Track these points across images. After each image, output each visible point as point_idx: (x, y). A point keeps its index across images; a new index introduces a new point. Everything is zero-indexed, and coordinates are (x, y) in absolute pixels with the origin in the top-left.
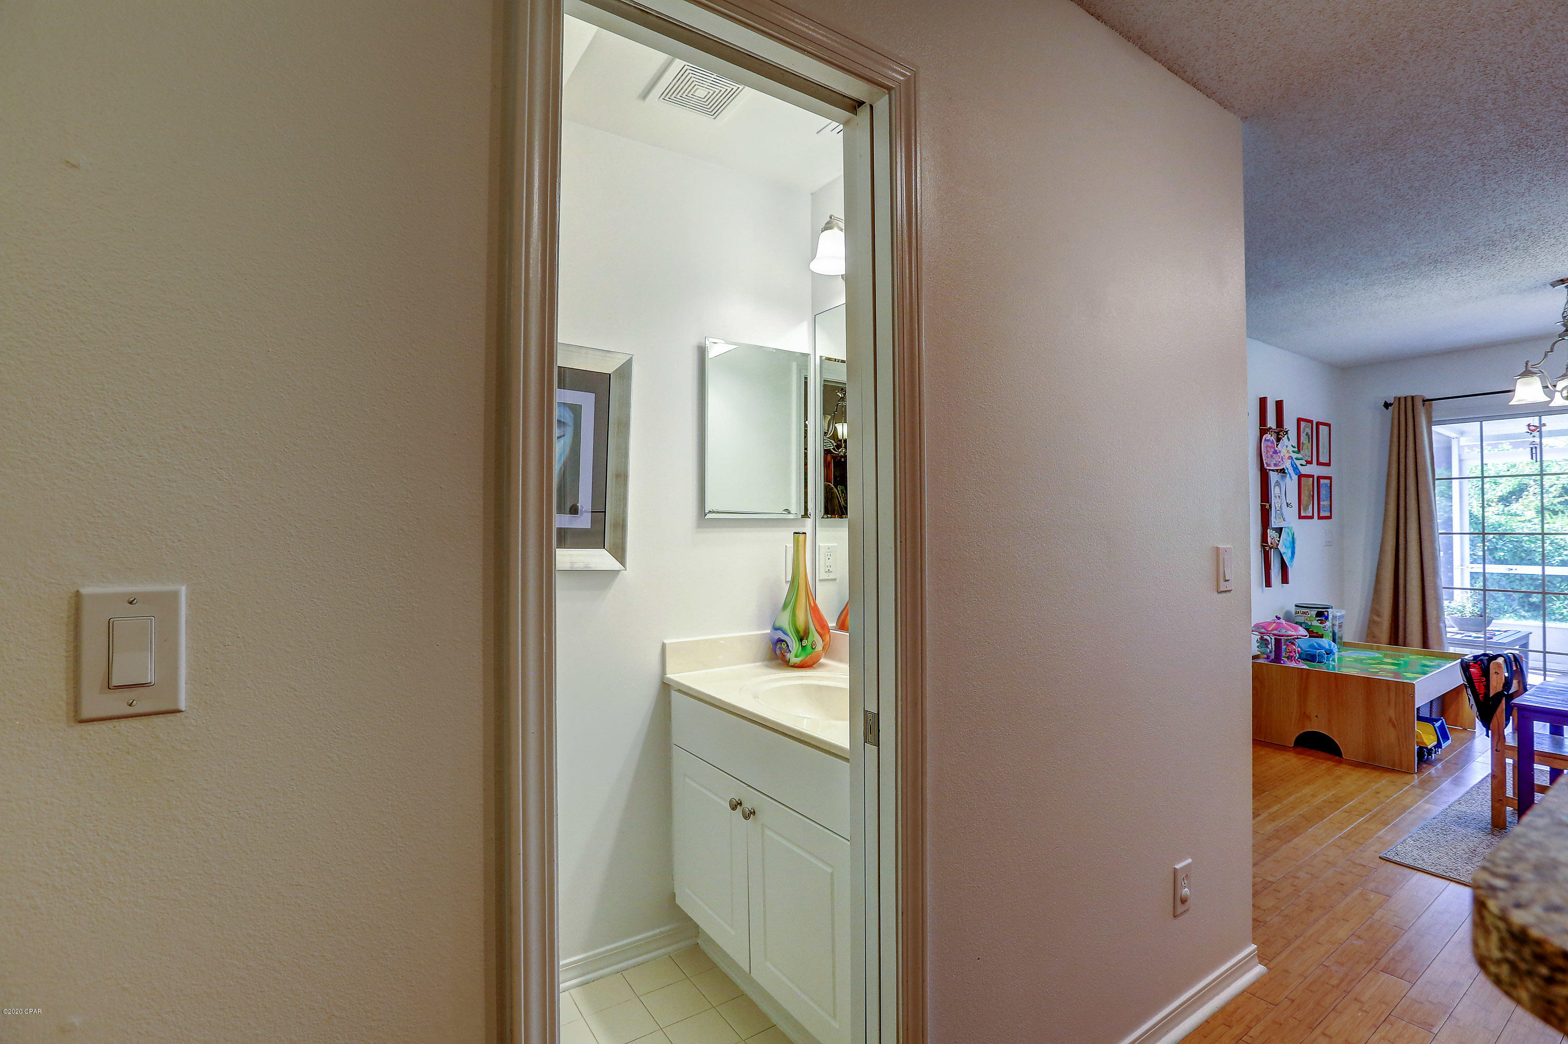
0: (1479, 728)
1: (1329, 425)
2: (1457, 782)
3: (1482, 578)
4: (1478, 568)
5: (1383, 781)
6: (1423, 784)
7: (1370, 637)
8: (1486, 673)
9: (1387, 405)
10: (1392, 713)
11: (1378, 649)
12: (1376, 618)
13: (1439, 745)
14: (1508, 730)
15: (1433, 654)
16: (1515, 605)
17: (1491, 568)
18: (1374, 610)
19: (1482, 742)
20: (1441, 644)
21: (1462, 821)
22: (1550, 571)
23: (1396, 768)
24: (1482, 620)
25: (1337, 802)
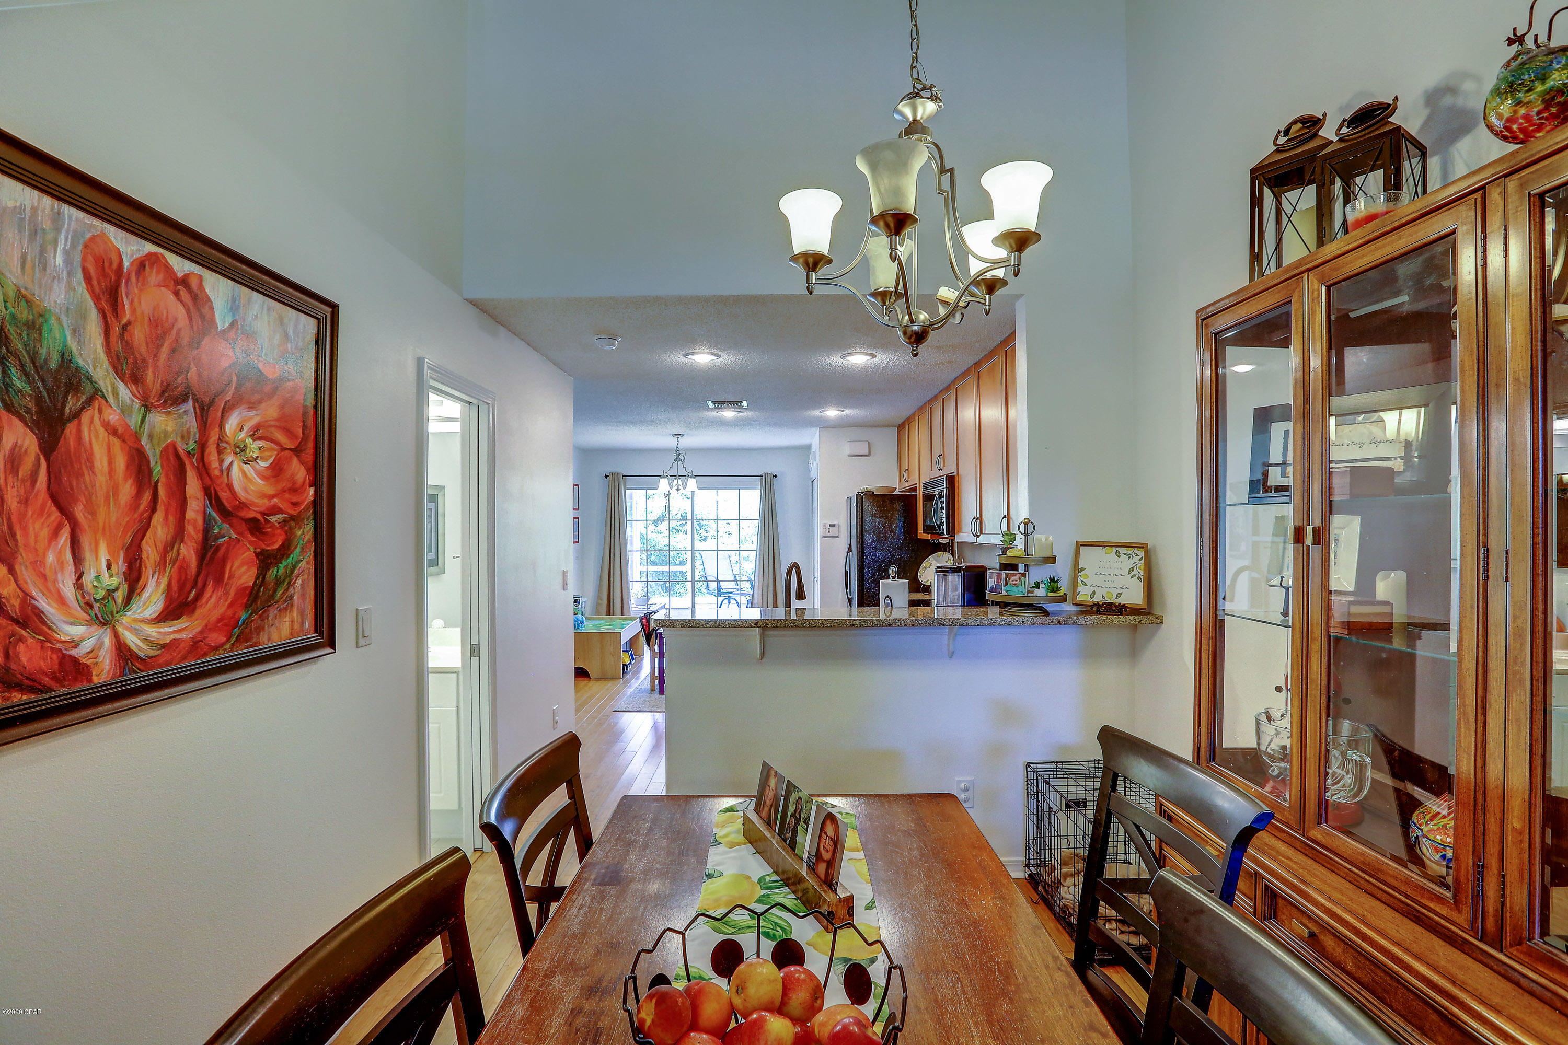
0: (646, 648)
1: (578, 485)
2: (638, 679)
3: (645, 574)
4: (644, 568)
5: (610, 684)
6: (624, 683)
7: (597, 612)
8: (648, 621)
9: (606, 476)
10: (612, 650)
11: (603, 619)
12: (600, 602)
13: (630, 663)
14: (656, 648)
15: (626, 618)
16: (660, 590)
17: (651, 568)
18: (599, 597)
19: (647, 653)
20: (629, 613)
21: (640, 691)
22: (673, 568)
23: (615, 678)
24: (646, 597)
25: (592, 697)
